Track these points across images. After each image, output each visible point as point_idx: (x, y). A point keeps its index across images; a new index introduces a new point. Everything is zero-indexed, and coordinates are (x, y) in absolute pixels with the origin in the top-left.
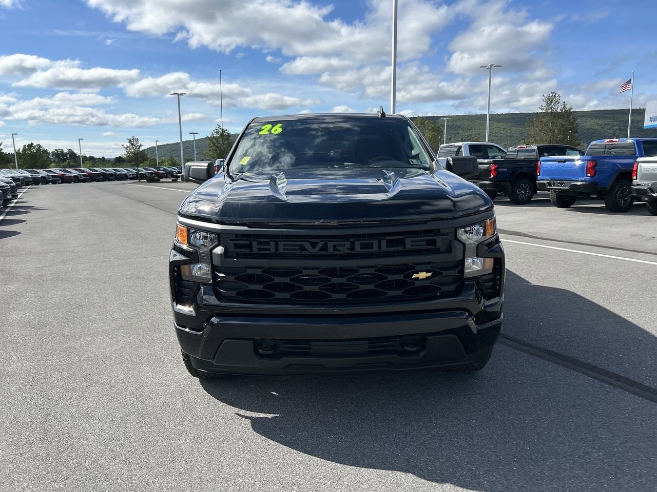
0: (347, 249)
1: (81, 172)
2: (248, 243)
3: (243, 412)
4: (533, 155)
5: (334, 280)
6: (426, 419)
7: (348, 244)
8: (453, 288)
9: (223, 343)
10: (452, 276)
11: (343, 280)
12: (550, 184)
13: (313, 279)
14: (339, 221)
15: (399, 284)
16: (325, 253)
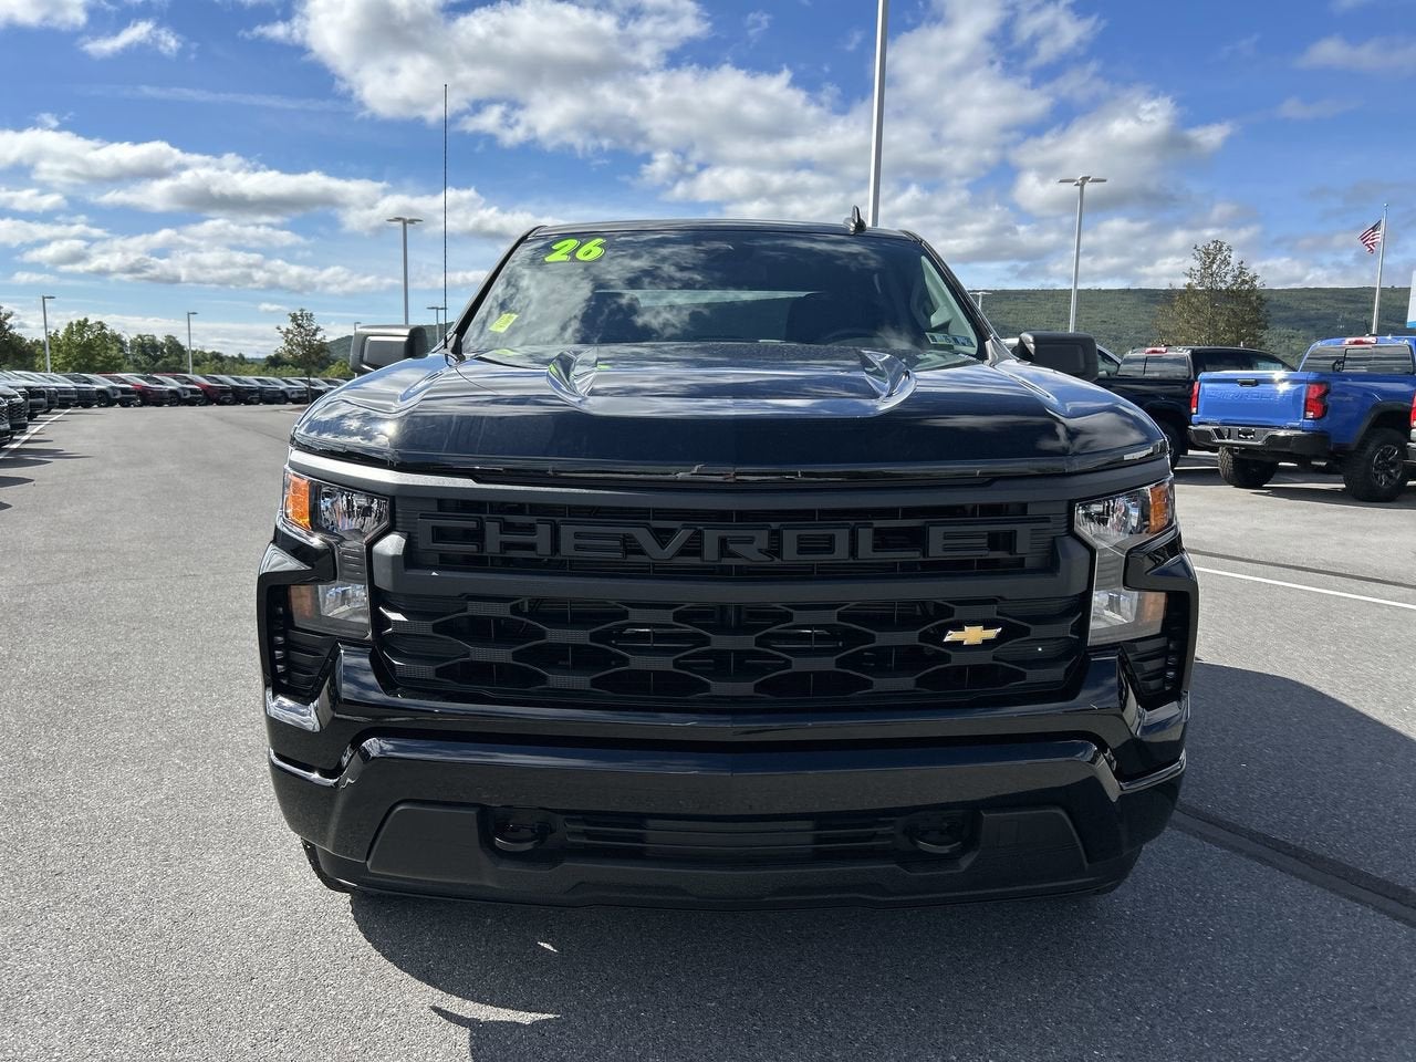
0: (760, 551)
1: (187, 383)
2: (472, 525)
3: (454, 1004)
4: (1181, 371)
5: (720, 642)
6: (967, 1043)
7: (762, 538)
8: (1057, 673)
9: (395, 812)
10: (1058, 639)
11: (747, 642)
12: (1220, 434)
13: (658, 638)
14: (738, 469)
15: (909, 659)
16: (695, 561)
